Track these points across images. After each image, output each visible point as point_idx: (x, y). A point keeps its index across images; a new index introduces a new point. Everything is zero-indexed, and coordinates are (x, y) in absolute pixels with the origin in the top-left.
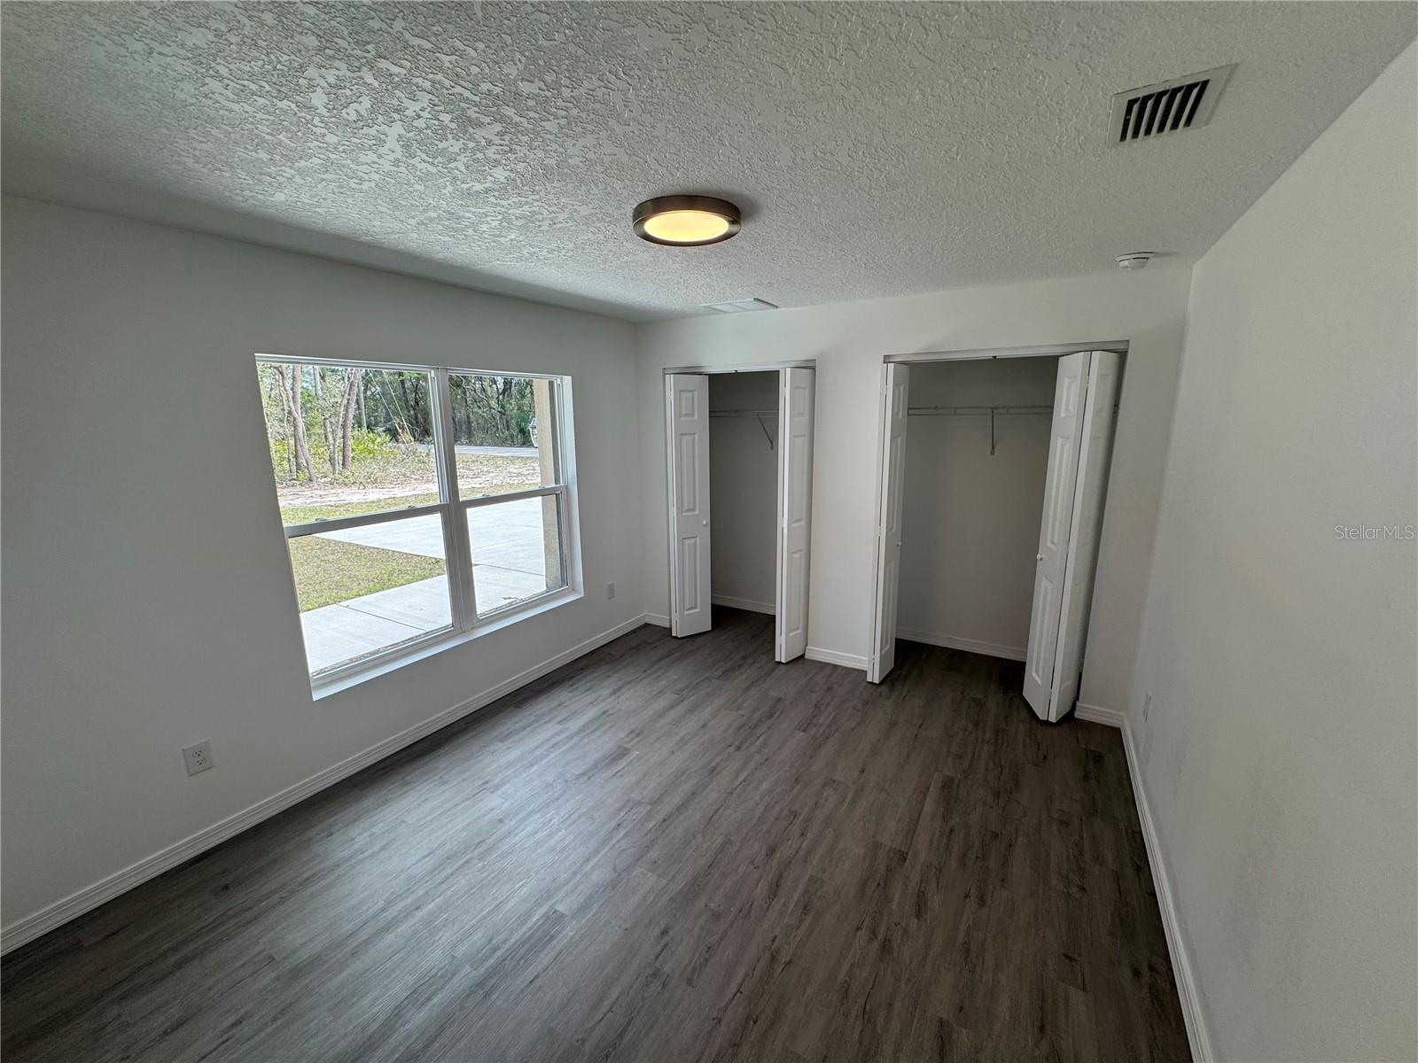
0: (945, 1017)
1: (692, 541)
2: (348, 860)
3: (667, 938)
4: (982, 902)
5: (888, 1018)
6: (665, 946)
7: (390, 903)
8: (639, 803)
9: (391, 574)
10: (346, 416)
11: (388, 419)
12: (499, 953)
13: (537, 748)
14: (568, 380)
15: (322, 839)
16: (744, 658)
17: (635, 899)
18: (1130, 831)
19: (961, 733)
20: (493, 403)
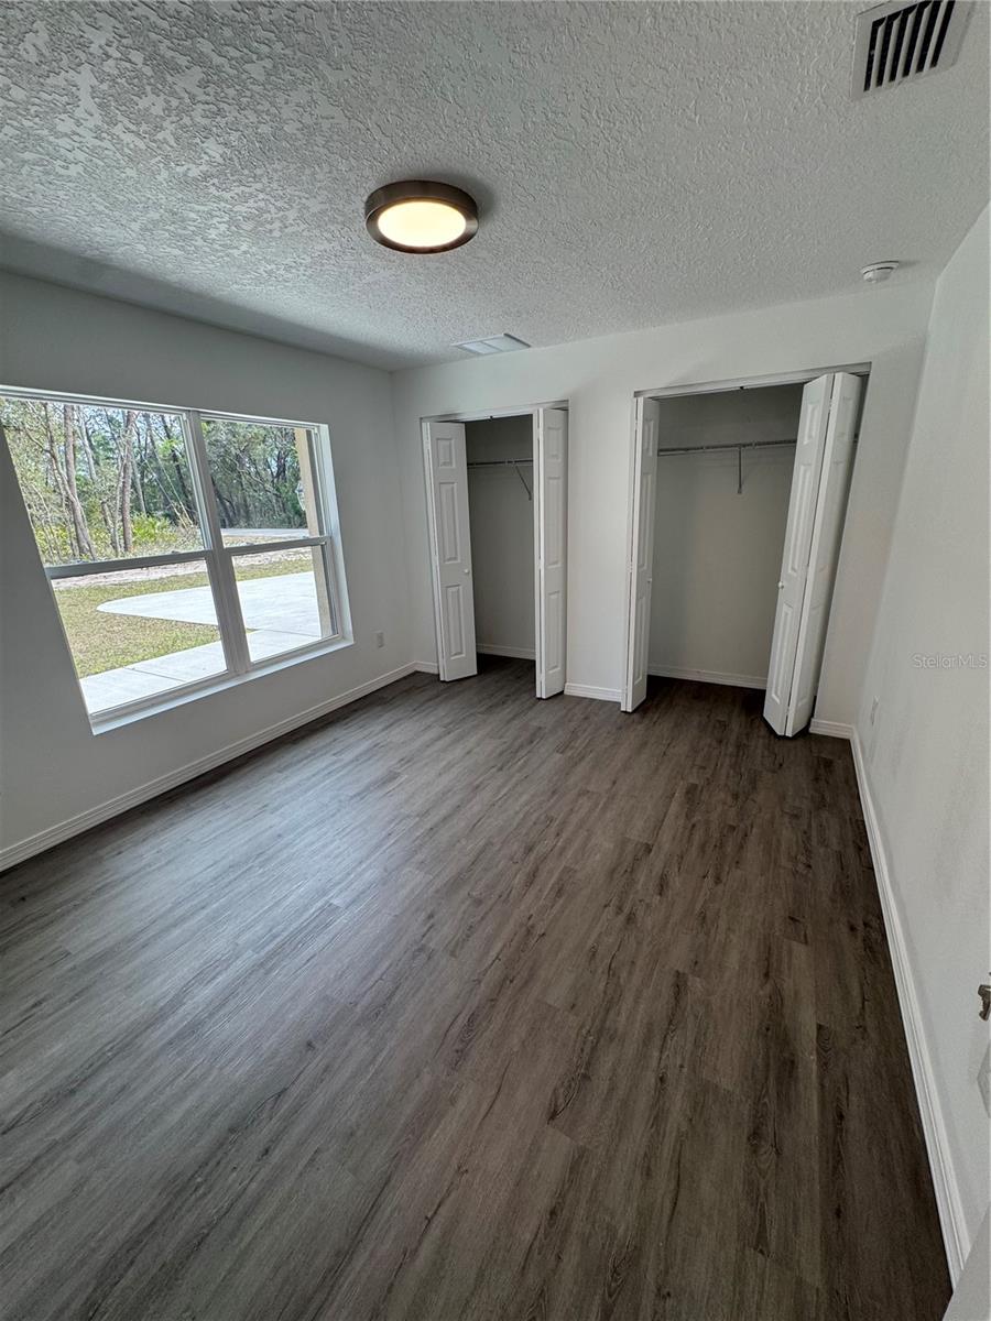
0: (681, 970)
1: (454, 589)
2: (137, 872)
3: (432, 921)
4: (718, 880)
5: (630, 973)
6: (431, 927)
7: (177, 904)
8: (408, 816)
9: (175, 642)
10: (123, 501)
11: (167, 503)
12: (278, 939)
13: (314, 775)
14: (325, 428)
15: (113, 857)
16: (507, 696)
17: (404, 892)
18: (854, 820)
19: (706, 749)
20: (268, 486)
